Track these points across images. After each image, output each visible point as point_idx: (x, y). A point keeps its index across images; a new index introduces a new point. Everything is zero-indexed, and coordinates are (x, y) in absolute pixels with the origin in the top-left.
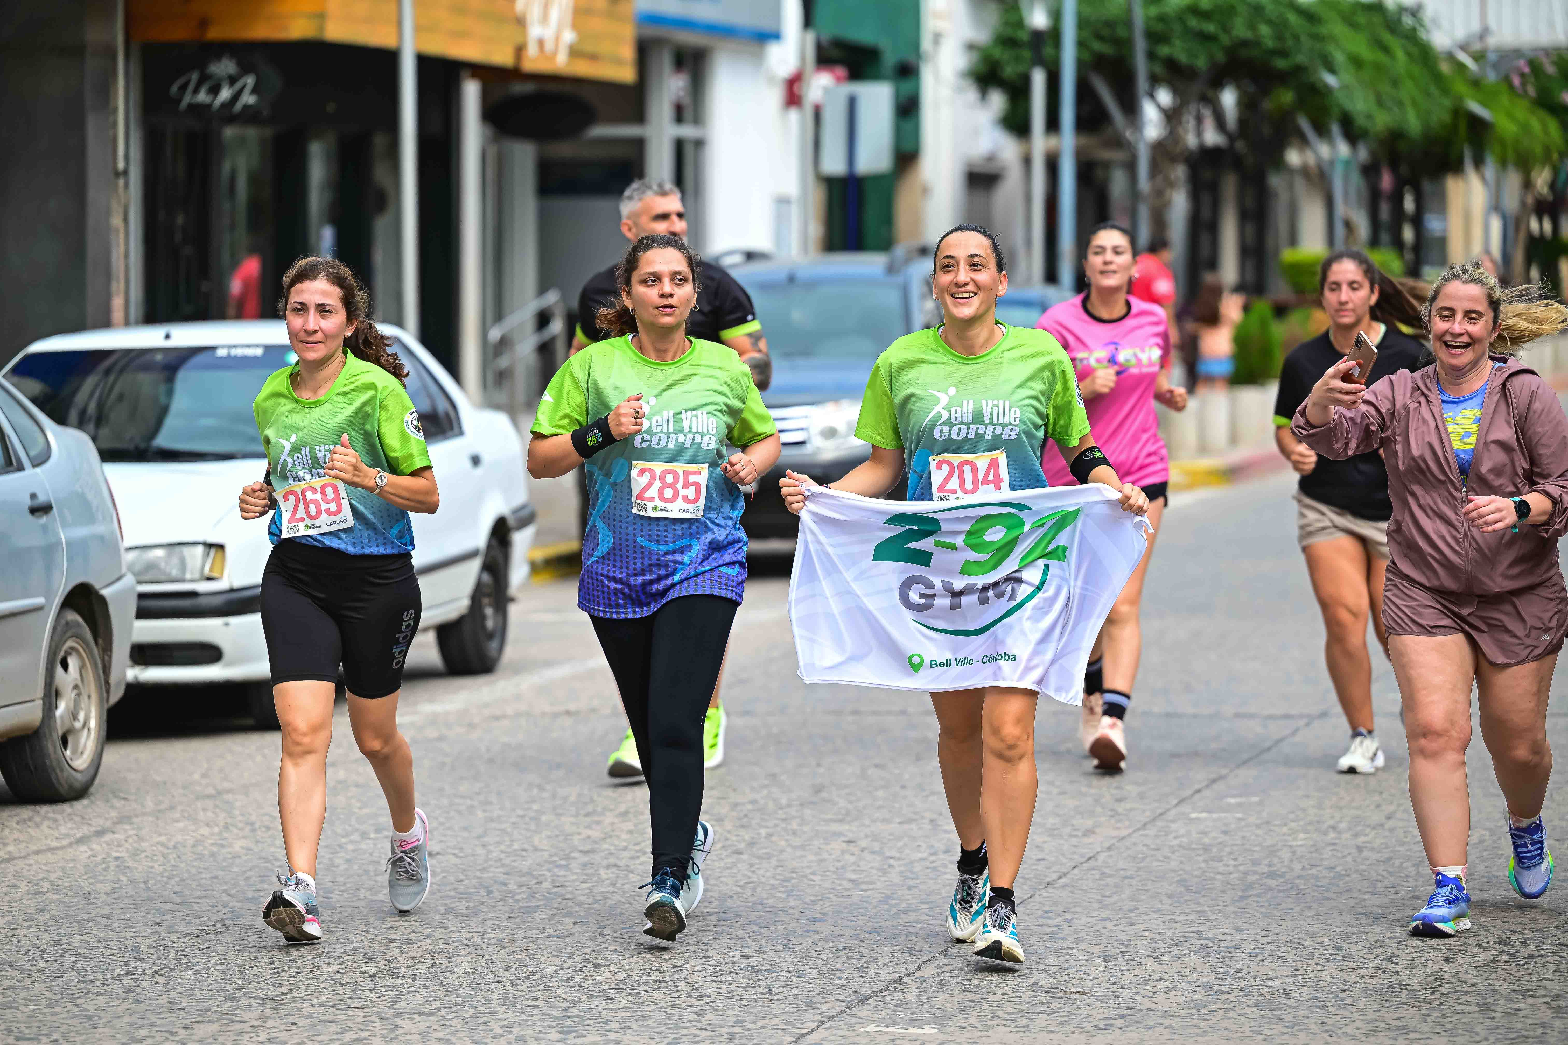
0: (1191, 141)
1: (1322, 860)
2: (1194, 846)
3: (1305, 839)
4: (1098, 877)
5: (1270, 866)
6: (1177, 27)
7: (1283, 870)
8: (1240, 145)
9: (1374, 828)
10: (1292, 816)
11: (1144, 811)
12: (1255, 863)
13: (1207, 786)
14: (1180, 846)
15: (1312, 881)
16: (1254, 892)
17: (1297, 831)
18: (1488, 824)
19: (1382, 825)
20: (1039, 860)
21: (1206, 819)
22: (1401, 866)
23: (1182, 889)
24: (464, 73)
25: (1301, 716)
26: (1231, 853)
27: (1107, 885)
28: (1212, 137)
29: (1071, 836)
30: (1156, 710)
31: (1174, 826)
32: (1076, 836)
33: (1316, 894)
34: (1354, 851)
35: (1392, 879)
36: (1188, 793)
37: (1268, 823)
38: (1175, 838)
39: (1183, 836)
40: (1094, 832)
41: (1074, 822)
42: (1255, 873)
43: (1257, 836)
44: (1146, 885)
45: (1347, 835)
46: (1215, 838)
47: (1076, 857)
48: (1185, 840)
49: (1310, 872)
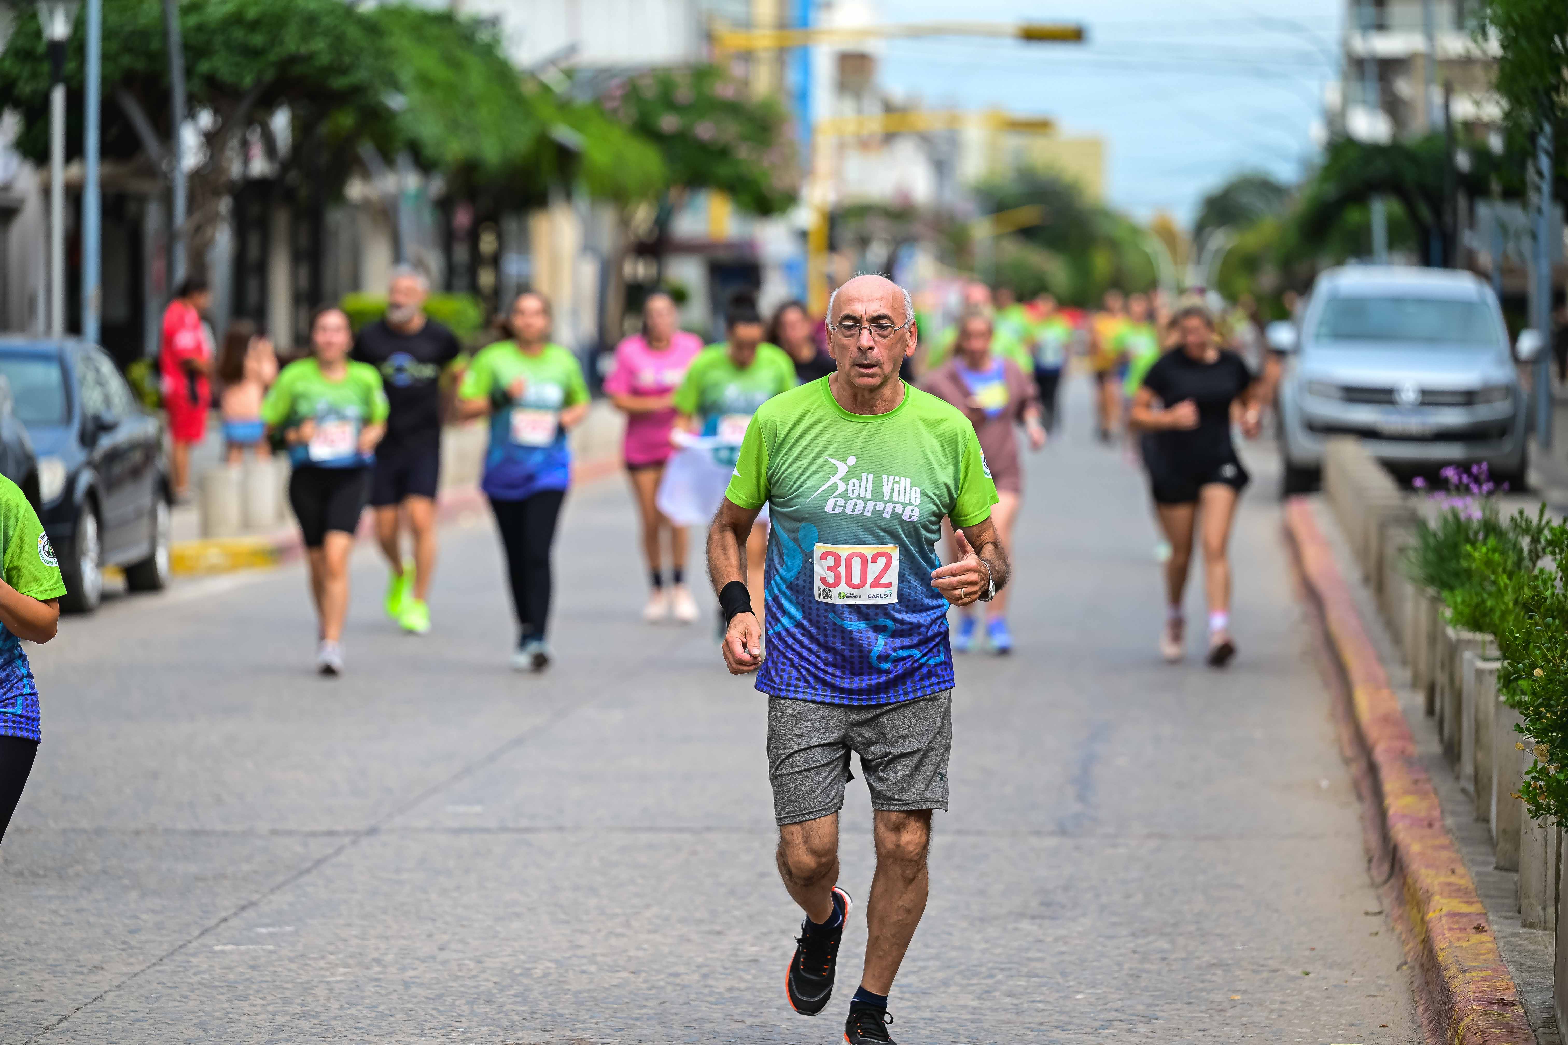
0: (235, 170)
1: (363, 998)
2: (217, 983)
3: (345, 974)
4: (104, 1020)
5: (303, 1005)
6: (218, 40)
7: (318, 1010)
8: (293, 176)
9: (423, 961)
10: (331, 948)
11: (161, 943)
12: (286, 1001)
13: (235, 914)
14: (200, 983)
15: (351, 1022)
16: (284, 1036)
17: (337, 965)
18: (555, 955)
19: (433, 958)
20: (36, 1001)
21: (231, 952)
22: (453, 1004)
23: (201, 1033)
25: (347, 833)
26: (258, 991)
27: (114, 1030)
28: (259, 166)
29: (75, 973)
30: (180, 826)
31: (194, 961)
32: (82, 973)
33: (354, 1037)
34: (400, 988)
35: (442, 1019)
36: (213, 922)
37: (303, 956)
38: (195, 974)
39: (203, 972)
40: (102, 969)
41: (81, 957)
42: (286, 1013)
43: (290, 970)
44: (159, 1029)
45: (393, 970)
46: (242, 973)
47: (80, 997)
48: (207, 976)
49: (348, 1012)
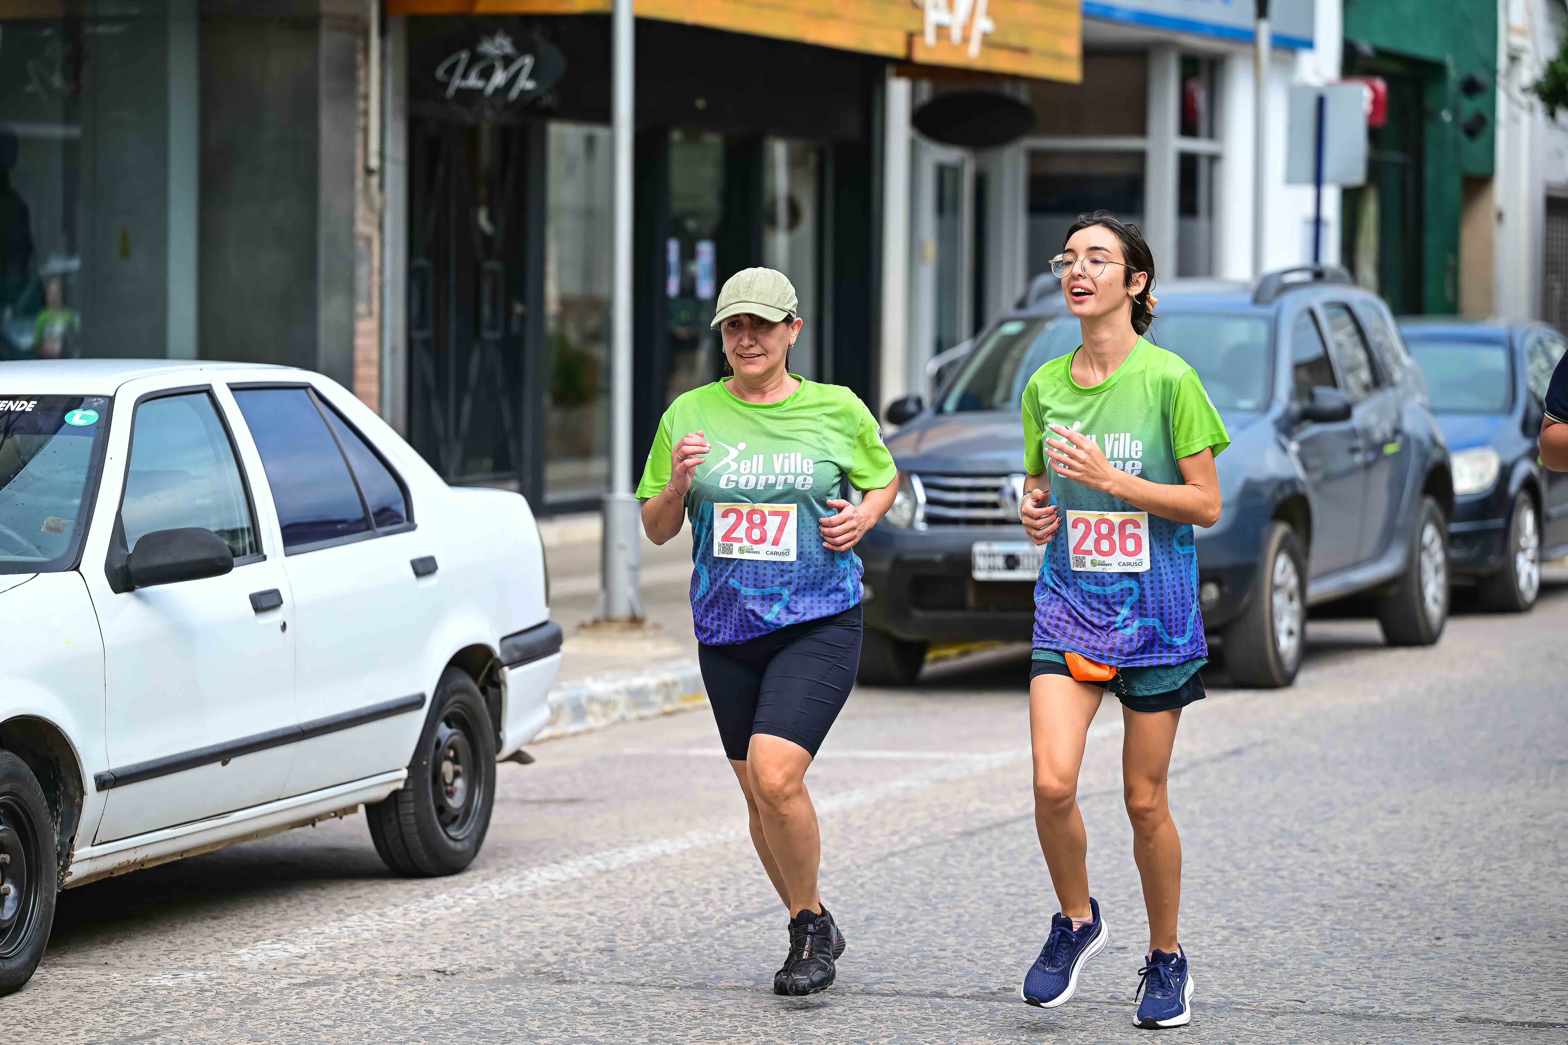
24: (890, 70)
